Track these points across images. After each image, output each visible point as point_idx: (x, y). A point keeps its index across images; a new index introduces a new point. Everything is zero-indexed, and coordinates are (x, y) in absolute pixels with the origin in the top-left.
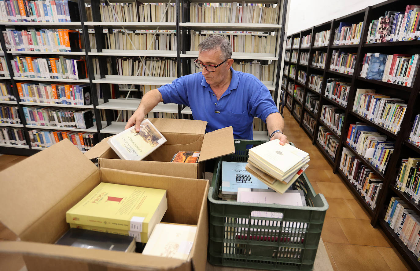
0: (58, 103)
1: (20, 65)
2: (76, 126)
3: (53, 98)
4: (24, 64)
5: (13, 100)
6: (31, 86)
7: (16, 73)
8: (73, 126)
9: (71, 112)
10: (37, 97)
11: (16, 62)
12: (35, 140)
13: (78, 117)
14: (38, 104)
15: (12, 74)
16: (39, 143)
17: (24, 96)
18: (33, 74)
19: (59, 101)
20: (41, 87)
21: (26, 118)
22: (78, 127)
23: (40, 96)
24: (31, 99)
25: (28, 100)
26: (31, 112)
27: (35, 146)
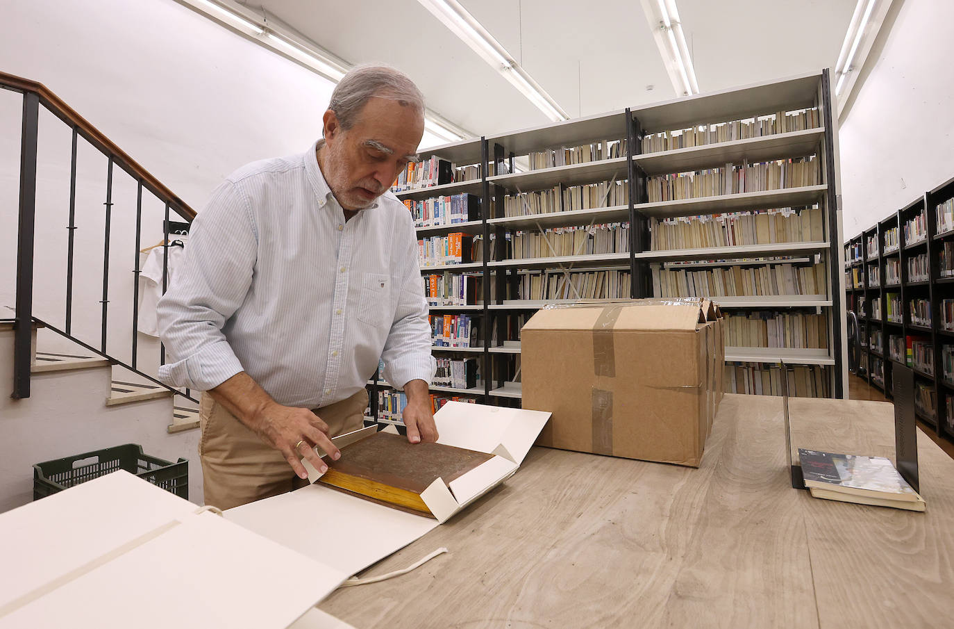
2: (450, 384)
8: (445, 384)
9: (445, 360)
12: (384, 408)
13: (455, 368)
16: (389, 413)
22: (453, 386)
27: (382, 418)
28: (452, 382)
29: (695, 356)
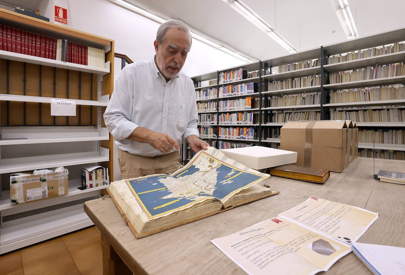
0: (238, 138)
1: (223, 118)
3: (236, 135)
4: (225, 117)
5: (215, 137)
6: (226, 129)
7: (220, 122)
10: (227, 136)
11: (221, 116)
14: (228, 139)
15: (218, 123)
17: (221, 134)
18: (228, 122)
19: (239, 137)
20: (231, 129)
21: (219, 147)
23: (229, 134)
24: (224, 136)
25: (223, 137)
26: (222, 144)
29: (341, 137)
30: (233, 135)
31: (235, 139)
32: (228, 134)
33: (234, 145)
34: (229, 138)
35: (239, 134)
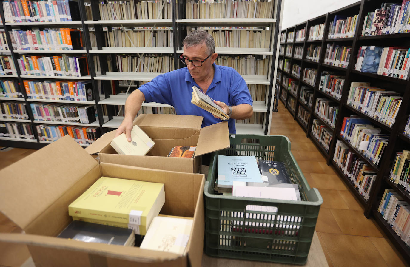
0: (62, 99)
1: (26, 63)
2: (79, 121)
3: (57, 94)
4: (30, 62)
5: (21, 97)
6: (37, 83)
7: (22, 72)
8: (77, 121)
9: (74, 108)
10: (42, 94)
11: (22, 61)
12: (42, 134)
13: (81, 112)
14: (44, 100)
15: (19, 73)
16: (46, 137)
17: (31, 93)
18: (38, 72)
19: (64, 97)
20: (46, 84)
21: (34, 114)
22: (81, 122)
23: (46, 92)
24: (38, 96)
25: (35, 97)
26: (38, 108)
27: (42, 140)
28: (81, 120)
30: (53, 94)
31: (57, 100)
32: (42, 92)
33: (58, 109)
34: (47, 98)
35: (63, 93)
